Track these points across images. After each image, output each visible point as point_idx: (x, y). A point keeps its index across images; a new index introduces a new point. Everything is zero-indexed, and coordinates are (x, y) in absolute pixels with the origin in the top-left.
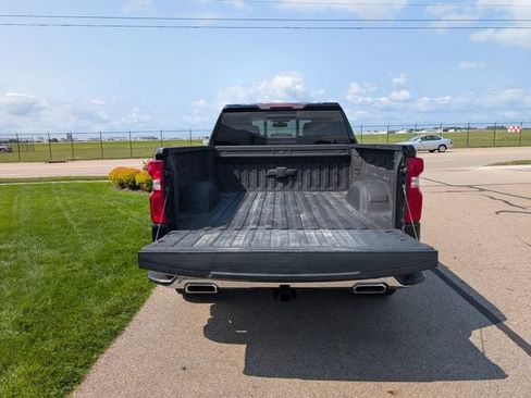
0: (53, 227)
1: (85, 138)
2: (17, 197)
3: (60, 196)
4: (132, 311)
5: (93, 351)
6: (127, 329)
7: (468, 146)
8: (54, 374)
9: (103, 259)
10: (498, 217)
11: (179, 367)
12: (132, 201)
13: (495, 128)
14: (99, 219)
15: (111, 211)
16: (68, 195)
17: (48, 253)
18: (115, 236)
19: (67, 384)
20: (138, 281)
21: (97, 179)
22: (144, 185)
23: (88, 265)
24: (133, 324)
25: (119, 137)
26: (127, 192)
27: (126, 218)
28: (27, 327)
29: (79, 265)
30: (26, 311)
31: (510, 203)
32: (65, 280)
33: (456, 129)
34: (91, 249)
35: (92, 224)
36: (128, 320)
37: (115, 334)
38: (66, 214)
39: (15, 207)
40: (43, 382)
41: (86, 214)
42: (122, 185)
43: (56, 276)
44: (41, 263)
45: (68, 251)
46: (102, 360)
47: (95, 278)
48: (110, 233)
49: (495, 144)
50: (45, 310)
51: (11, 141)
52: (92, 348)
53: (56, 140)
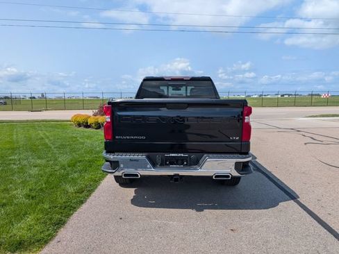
0: (40, 147)
1: (53, 97)
2: (15, 130)
3: (42, 130)
4: (91, 192)
5: (71, 210)
6: (88, 200)
7: (295, 106)
8: (51, 219)
9: (72, 165)
10: (305, 146)
11: (118, 218)
12: (86, 134)
13: (312, 95)
14: (68, 143)
15: (74, 139)
16: (46, 131)
17: (39, 161)
18: (77, 153)
19: (58, 224)
20: (93, 177)
21: (63, 121)
22: (93, 125)
23: (63, 167)
24: (92, 197)
25: (74, 96)
26: (82, 129)
27: (83, 143)
28: (32, 198)
29: (57, 168)
30: (31, 190)
31: (314, 139)
32: (51, 175)
33: (289, 95)
34: (64, 159)
35: (63, 146)
36: (88, 196)
37: (82, 202)
38: (47, 141)
39: (15, 136)
40: (45, 223)
41: (59, 140)
42: (79, 125)
43: (45, 173)
44: (35, 166)
45: (50, 160)
46: (75, 214)
47: (68, 174)
48: (75, 151)
49: (311, 105)
50: (41, 189)
51: (6, 98)
52: (69, 208)
53: (34, 98)
